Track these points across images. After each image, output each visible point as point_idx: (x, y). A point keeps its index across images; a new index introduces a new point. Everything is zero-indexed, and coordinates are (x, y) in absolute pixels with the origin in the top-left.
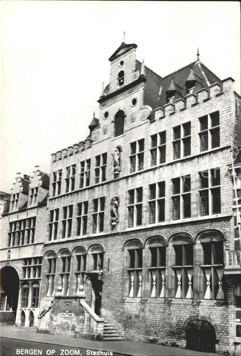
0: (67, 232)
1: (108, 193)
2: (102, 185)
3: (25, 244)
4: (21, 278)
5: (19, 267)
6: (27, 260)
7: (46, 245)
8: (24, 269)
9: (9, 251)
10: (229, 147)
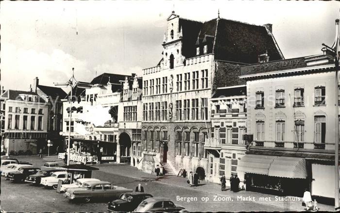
0: (152, 118)
1: (168, 100)
2: (166, 95)
3: (133, 121)
4: (132, 140)
5: (130, 134)
6: (134, 130)
7: (142, 123)
8: (133, 135)
9: (125, 124)
10: (210, 89)
